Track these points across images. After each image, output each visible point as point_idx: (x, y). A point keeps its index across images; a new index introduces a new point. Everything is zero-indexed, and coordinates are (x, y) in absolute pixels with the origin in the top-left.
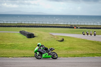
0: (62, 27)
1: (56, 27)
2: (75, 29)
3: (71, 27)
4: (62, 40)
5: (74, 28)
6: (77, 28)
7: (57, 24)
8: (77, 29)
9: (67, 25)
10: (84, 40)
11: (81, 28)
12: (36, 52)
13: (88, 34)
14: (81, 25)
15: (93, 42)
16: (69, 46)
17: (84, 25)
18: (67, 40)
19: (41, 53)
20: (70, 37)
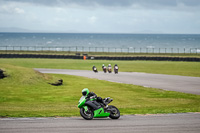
0: (59, 57)
1: (46, 57)
2: (84, 61)
3: (78, 57)
4: (60, 83)
5: (82, 58)
6: (89, 58)
7: (49, 52)
8: (88, 61)
9: (69, 52)
10: (102, 82)
11: (96, 58)
12: (81, 107)
13: (105, 70)
14: (96, 53)
15: (120, 86)
16: (72, 95)
17: (104, 53)
18: (69, 82)
19: (92, 109)
20: (74, 77)
